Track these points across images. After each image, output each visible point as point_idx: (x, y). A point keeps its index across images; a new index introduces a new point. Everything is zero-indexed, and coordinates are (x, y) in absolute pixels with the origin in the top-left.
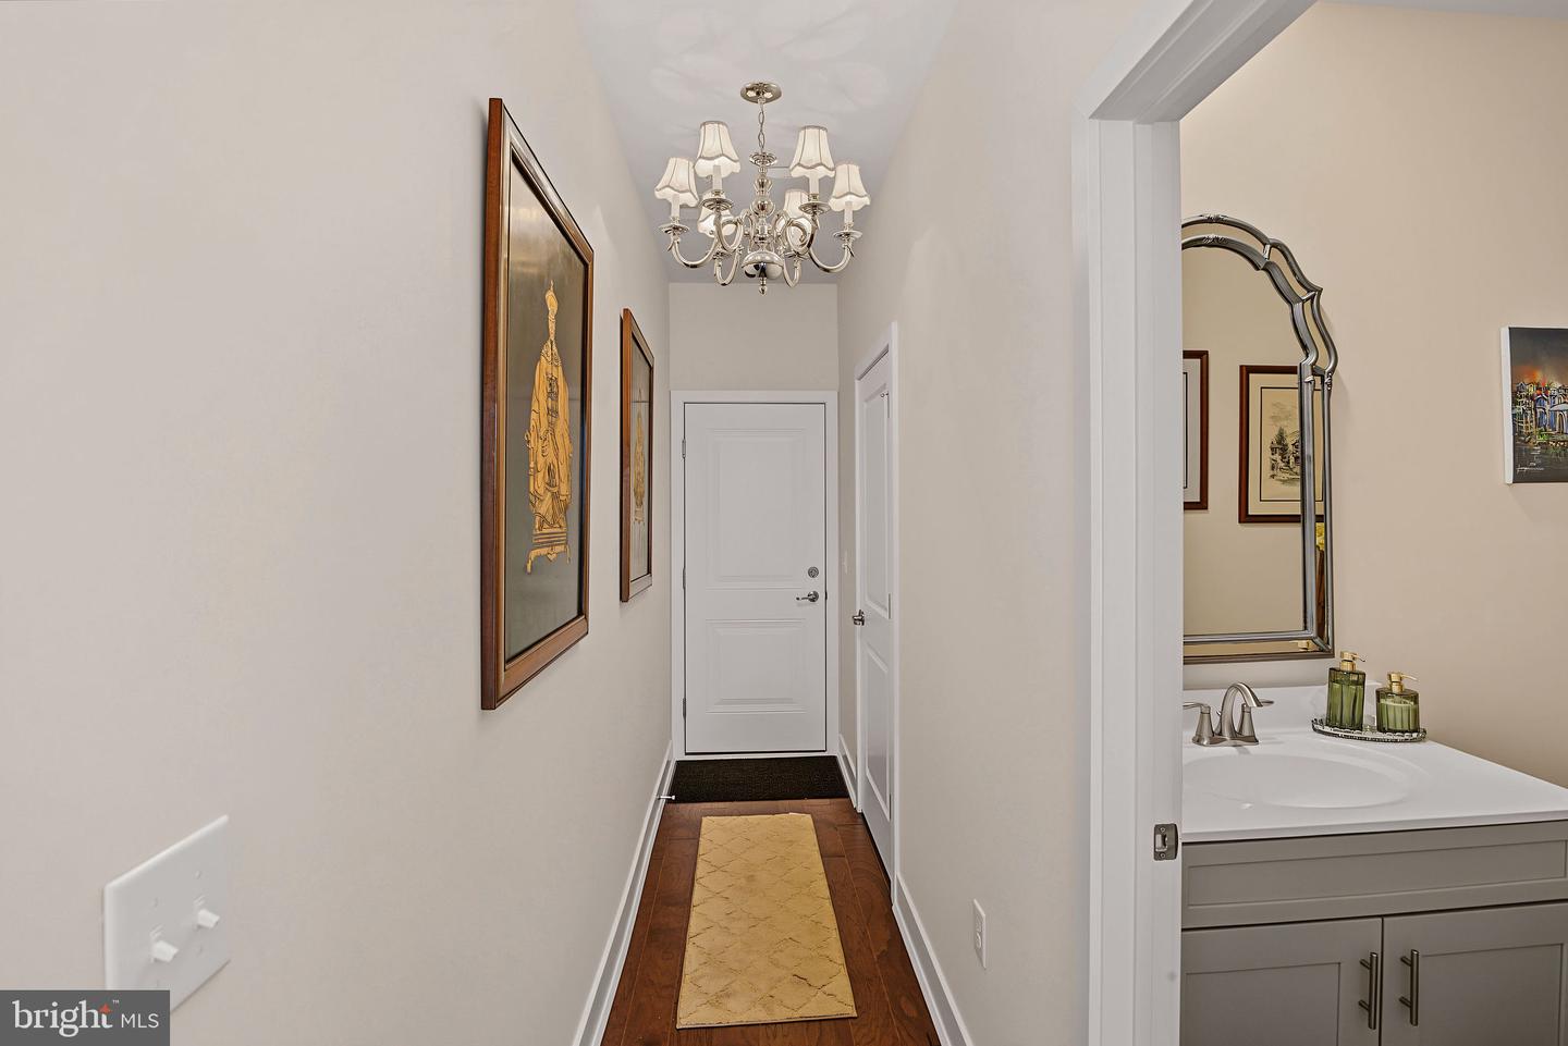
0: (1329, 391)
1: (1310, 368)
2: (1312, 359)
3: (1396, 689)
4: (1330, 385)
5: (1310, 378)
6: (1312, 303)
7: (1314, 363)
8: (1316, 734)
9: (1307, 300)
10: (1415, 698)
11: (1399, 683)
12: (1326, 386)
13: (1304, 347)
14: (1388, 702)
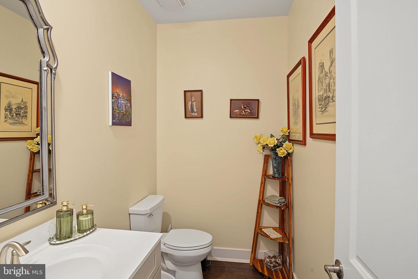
0: (54, 77)
1: (46, 63)
2: (47, 59)
3: (85, 211)
4: (55, 74)
5: (46, 68)
6: (48, 31)
7: (47, 62)
8: (52, 246)
9: (46, 29)
10: (92, 213)
11: (86, 209)
12: (53, 74)
13: (43, 52)
14: (81, 218)
